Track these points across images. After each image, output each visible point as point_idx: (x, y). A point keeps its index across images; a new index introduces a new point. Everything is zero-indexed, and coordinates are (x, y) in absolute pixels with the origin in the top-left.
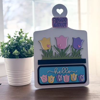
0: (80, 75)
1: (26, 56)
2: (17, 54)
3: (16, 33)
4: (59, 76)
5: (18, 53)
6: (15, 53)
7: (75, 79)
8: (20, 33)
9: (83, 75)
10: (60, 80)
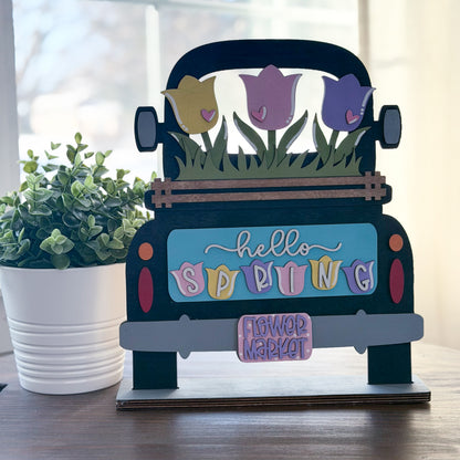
0: (354, 264)
1: (102, 257)
2: (60, 252)
3: (52, 153)
4: (257, 268)
5: (64, 245)
6: (53, 245)
7: (331, 282)
8: (72, 154)
9: (367, 264)
10: (260, 286)
